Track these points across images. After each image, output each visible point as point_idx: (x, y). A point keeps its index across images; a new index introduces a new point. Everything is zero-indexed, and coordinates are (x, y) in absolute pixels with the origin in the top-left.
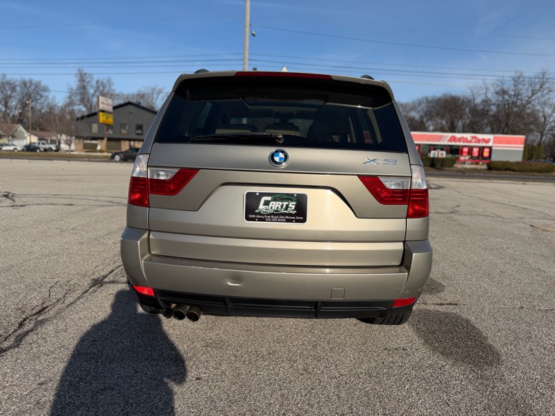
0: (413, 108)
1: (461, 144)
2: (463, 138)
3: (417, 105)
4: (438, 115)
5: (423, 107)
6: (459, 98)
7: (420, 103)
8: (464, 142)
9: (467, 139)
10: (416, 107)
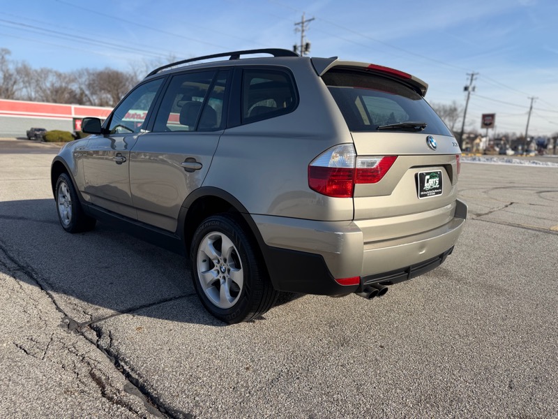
0: (74, 80)
1: (135, 120)
2: (136, 114)
3: (77, 77)
4: (101, 89)
5: (84, 79)
6: (121, 74)
7: (80, 75)
8: (137, 118)
9: (140, 115)
10: (76, 79)
